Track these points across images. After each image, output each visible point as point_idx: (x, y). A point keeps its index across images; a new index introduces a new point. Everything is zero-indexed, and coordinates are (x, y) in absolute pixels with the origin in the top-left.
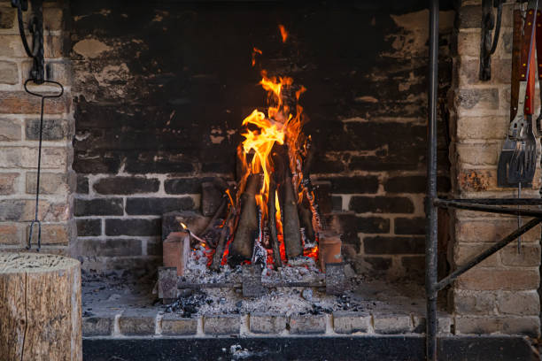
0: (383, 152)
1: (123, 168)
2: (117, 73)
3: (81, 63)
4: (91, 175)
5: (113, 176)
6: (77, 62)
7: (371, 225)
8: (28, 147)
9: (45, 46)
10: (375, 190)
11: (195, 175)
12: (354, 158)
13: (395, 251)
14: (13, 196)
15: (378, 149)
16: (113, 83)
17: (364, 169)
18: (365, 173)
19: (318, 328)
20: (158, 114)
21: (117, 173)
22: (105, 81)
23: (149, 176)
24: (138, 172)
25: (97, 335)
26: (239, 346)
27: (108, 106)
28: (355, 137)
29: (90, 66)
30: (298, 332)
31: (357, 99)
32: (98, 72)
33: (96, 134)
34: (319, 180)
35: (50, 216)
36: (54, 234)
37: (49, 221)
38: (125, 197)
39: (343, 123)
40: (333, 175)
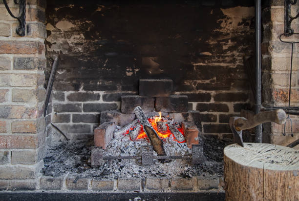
0: (213, 81)
1: (82, 88)
2: (78, 39)
3: (60, 34)
4: (66, 91)
5: (77, 92)
6: (58, 33)
7: (208, 118)
8: (14, 74)
9: (27, 14)
10: (209, 100)
11: (118, 92)
12: (199, 83)
13: (220, 132)
14: (4, 103)
15: (211, 79)
16: (77, 44)
17: (204, 89)
18: (204, 92)
19: (189, 187)
20: (99, 60)
21: (79, 90)
22: (72, 43)
23: (95, 92)
24: (89, 90)
25: (52, 189)
26: (140, 198)
27: (74, 56)
28: (199, 73)
29: (65, 35)
30: (176, 189)
31: (201, 54)
32: (69, 38)
33: (68, 71)
34: (181, 95)
35: (26, 115)
36: (28, 127)
37: (25, 118)
38: (82, 103)
39: (194, 66)
40: (188, 92)
